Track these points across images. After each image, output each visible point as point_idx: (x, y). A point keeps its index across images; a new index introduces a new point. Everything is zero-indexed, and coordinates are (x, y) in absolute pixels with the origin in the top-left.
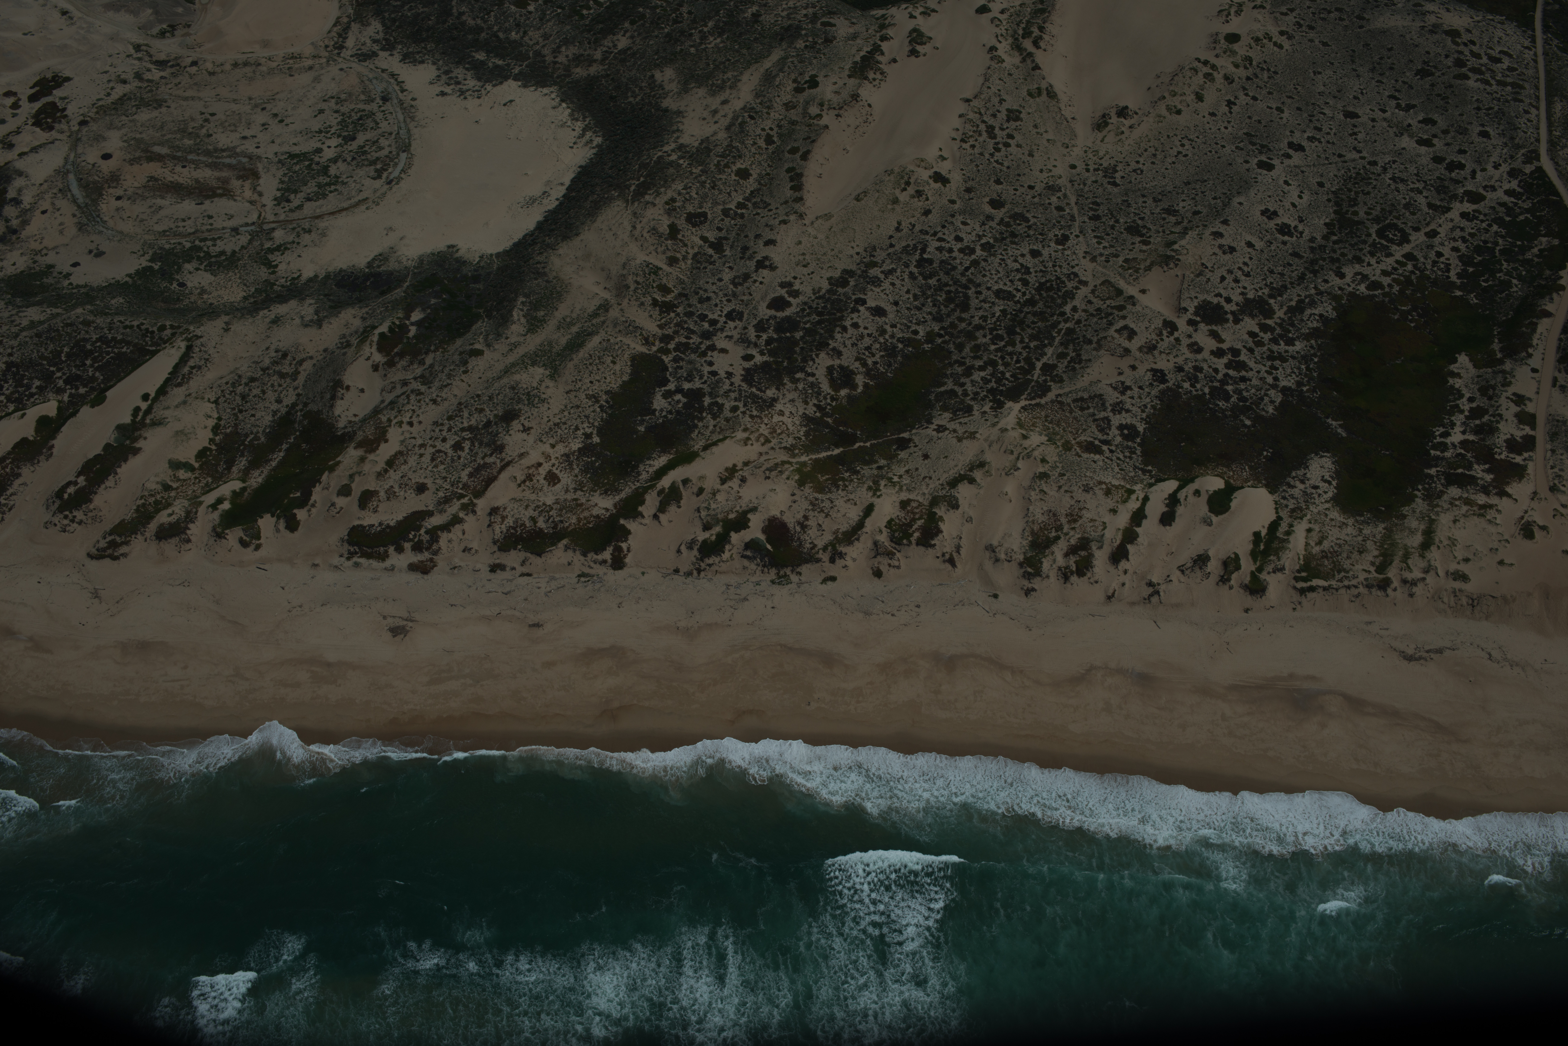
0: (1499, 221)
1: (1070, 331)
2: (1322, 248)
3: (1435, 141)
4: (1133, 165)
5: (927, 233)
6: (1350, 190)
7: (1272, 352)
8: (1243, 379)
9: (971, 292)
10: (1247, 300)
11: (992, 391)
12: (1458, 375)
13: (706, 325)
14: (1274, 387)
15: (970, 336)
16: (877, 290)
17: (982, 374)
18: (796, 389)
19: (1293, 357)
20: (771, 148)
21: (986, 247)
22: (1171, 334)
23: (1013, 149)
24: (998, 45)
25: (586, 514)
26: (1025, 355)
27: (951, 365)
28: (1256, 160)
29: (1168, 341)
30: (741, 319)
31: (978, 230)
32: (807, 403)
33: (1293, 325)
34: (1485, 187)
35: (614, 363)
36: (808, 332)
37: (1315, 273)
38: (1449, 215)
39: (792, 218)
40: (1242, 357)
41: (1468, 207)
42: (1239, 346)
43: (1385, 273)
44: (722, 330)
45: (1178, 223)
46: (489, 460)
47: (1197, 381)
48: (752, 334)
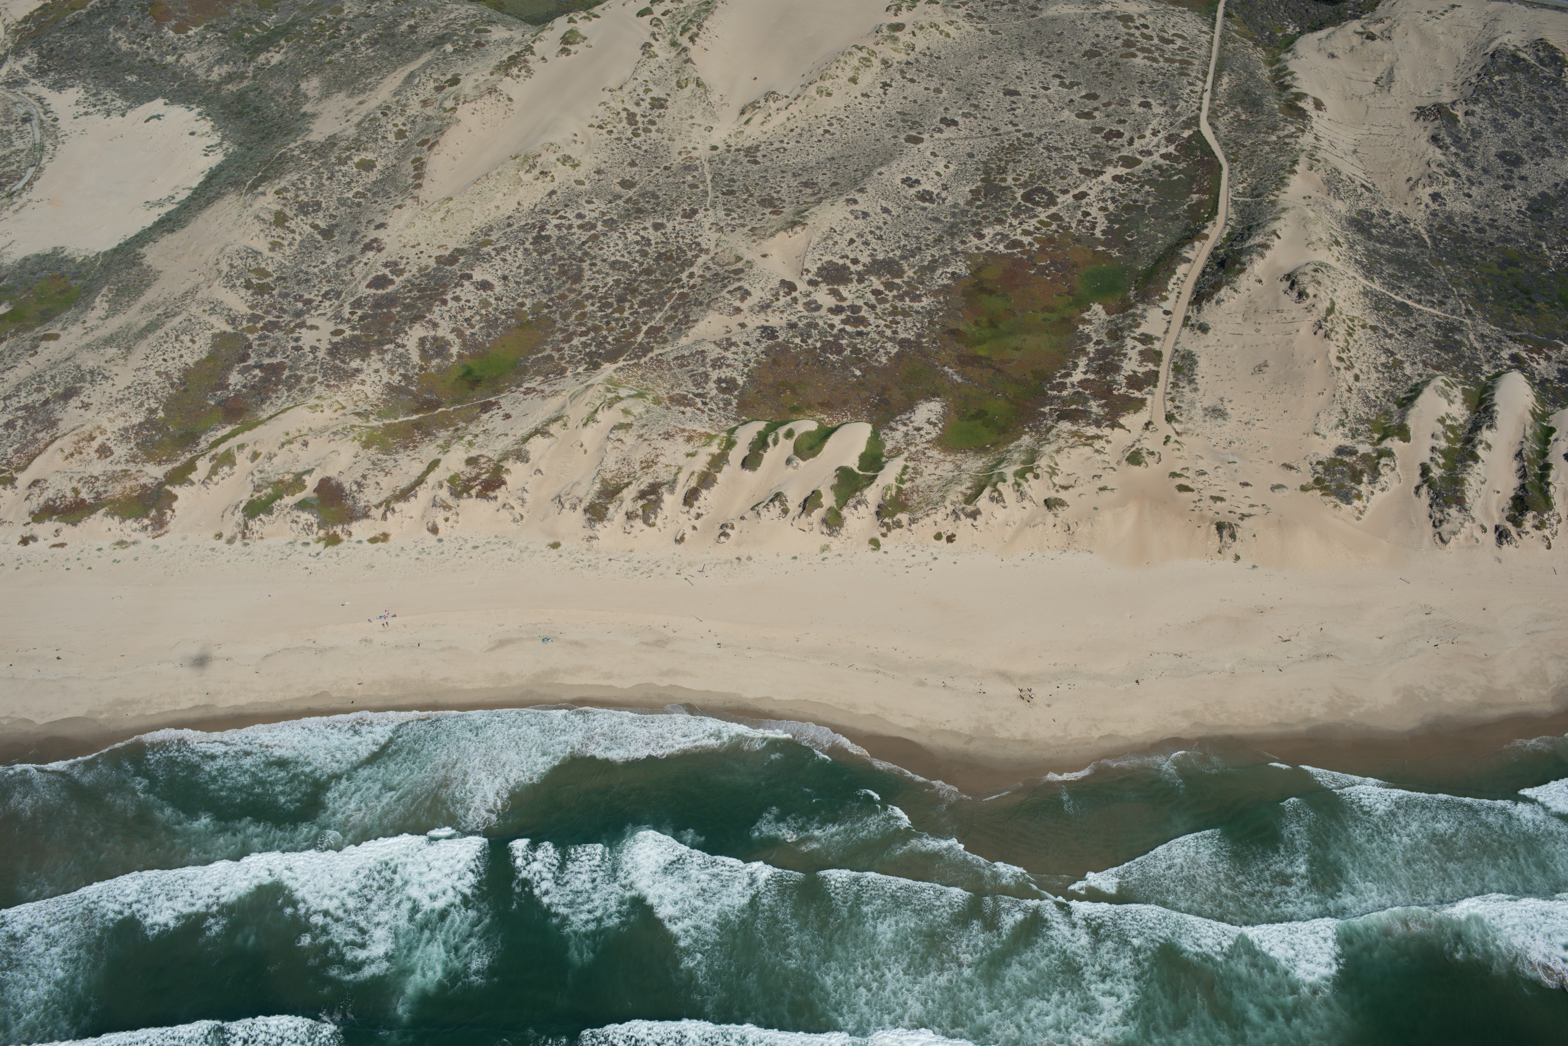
0: (1152, 182)
1: (683, 296)
2: (964, 213)
3: (1096, 114)
4: (777, 145)
5: (548, 212)
6: (1000, 160)
7: (895, 308)
8: (860, 334)
9: (585, 265)
10: (875, 261)
11: (590, 355)
12: (1089, 322)
13: (300, 305)
14: (890, 339)
15: (578, 305)
16: (487, 265)
17: (583, 339)
18: (382, 360)
19: (918, 312)
20: (401, 142)
21: (611, 224)
22: (788, 294)
23: (654, 135)
24: (653, 42)
25: (134, 483)
26: (632, 319)
27: (553, 333)
28: (904, 136)
29: (783, 300)
30: (337, 298)
31: (603, 207)
32: (393, 373)
33: (922, 283)
34: (1141, 153)
35: (193, 341)
36: (406, 307)
37: (952, 235)
38: (1101, 178)
39: (409, 202)
40: (862, 313)
41: (1121, 171)
42: (860, 303)
43: (1026, 233)
44: (316, 309)
45: (814, 194)
46: (40, 436)
47: (810, 337)
48: (346, 311)
